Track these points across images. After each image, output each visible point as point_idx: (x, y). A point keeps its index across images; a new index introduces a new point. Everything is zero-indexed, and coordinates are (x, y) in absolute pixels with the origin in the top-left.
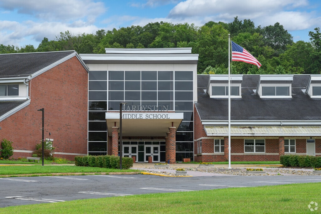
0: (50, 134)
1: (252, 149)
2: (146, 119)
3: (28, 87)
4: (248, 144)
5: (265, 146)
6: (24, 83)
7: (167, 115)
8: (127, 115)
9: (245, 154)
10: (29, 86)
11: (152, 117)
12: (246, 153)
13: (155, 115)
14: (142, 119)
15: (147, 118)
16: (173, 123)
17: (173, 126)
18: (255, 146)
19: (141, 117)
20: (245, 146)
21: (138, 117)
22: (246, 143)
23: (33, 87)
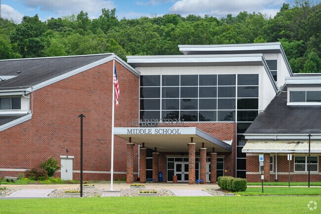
0: (67, 151)
1: (303, 167)
2: (156, 135)
3: (29, 100)
4: (299, 162)
5: (318, 164)
6: (23, 95)
7: (178, 130)
8: (135, 130)
9: (295, 174)
10: (30, 98)
11: (161, 132)
12: (296, 172)
13: (165, 130)
14: (151, 134)
15: (156, 133)
16: (192, 138)
17: (192, 142)
18: (306, 164)
19: (150, 133)
20: (295, 164)
21: (147, 132)
22: (297, 161)
23: (38, 100)
